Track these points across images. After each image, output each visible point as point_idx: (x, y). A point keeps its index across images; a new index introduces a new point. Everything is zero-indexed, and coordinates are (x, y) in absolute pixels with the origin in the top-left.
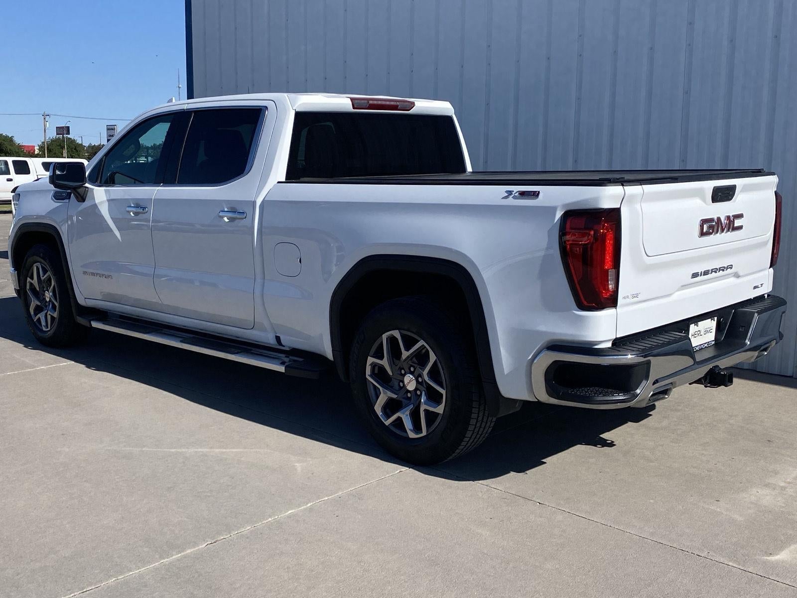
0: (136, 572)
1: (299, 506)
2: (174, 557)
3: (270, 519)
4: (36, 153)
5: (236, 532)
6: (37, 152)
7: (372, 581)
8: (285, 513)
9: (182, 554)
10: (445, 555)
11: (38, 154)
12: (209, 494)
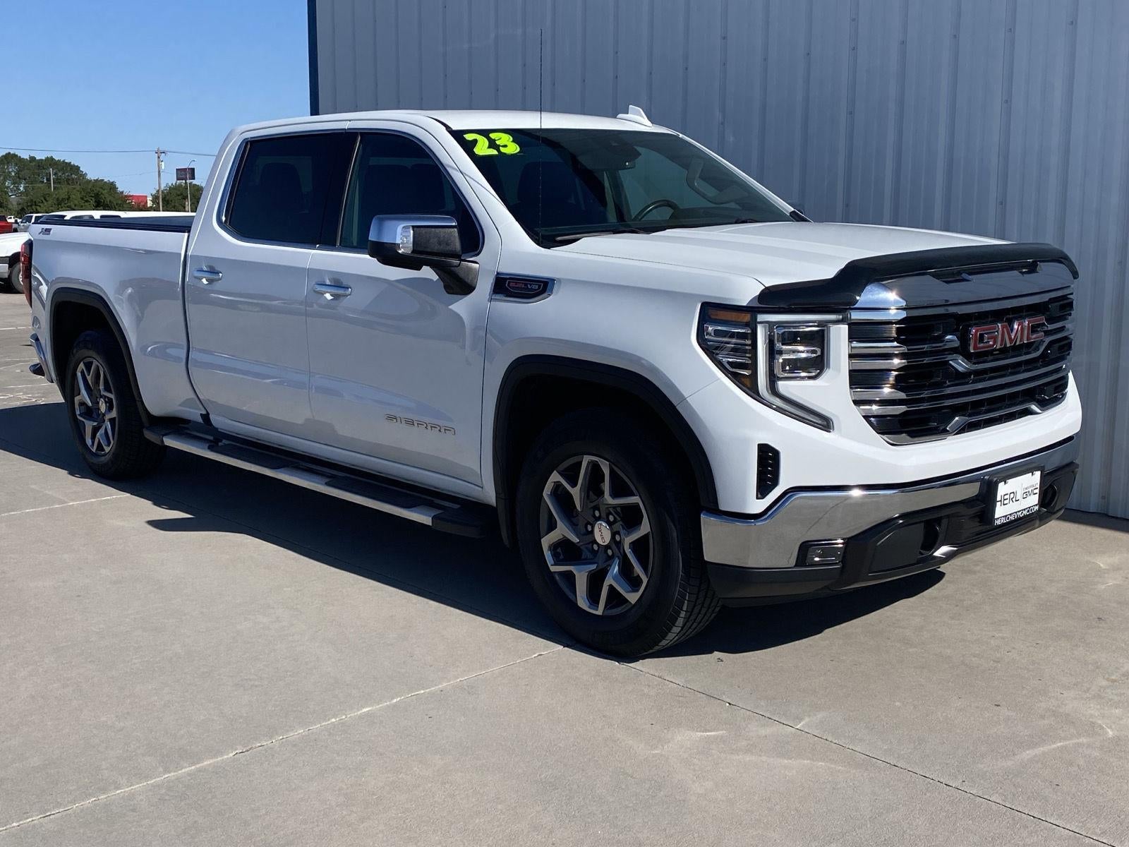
0: (127, 789)
1: (380, 701)
2: (183, 771)
3: (333, 720)
4: (149, 206)
5: (281, 737)
6: (149, 204)
7: (455, 811)
8: (358, 710)
9: (198, 766)
10: (570, 776)
11: (151, 207)
12: (256, 683)
